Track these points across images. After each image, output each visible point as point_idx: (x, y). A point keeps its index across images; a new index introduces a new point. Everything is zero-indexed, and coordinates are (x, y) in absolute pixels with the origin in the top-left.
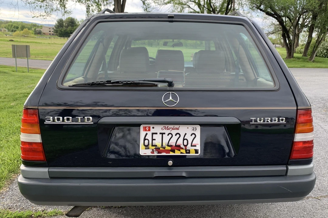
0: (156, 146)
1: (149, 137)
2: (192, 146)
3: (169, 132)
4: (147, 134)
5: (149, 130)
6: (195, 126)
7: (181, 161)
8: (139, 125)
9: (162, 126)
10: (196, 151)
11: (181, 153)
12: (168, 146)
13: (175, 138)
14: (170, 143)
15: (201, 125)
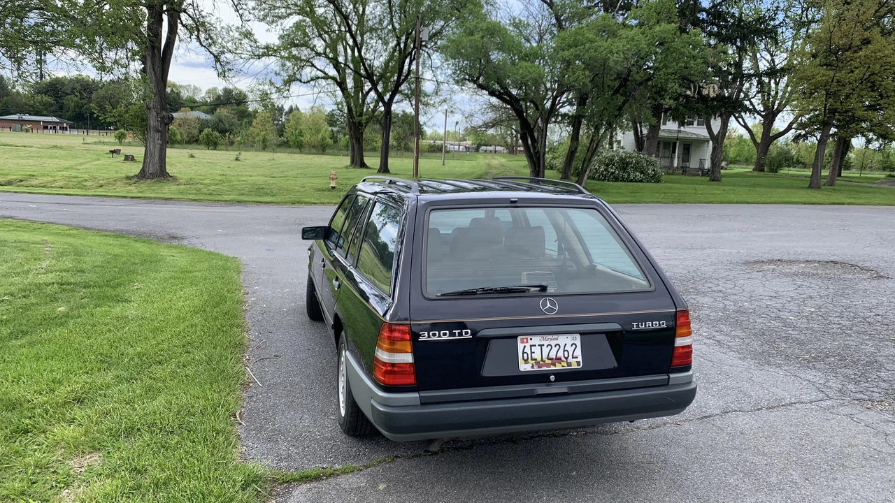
0: (536, 360)
1: (528, 350)
2: (573, 358)
3: (556, 342)
4: (525, 346)
5: (527, 342)
6: (574, 335)
7: (563, 376)
8: (516, 337)
9: (540, 337)
10: (578, 363)
11: (563, 366)
12: (548, 358)
13: (555, 350)
14: (551, 356)
15: (582, 334)
